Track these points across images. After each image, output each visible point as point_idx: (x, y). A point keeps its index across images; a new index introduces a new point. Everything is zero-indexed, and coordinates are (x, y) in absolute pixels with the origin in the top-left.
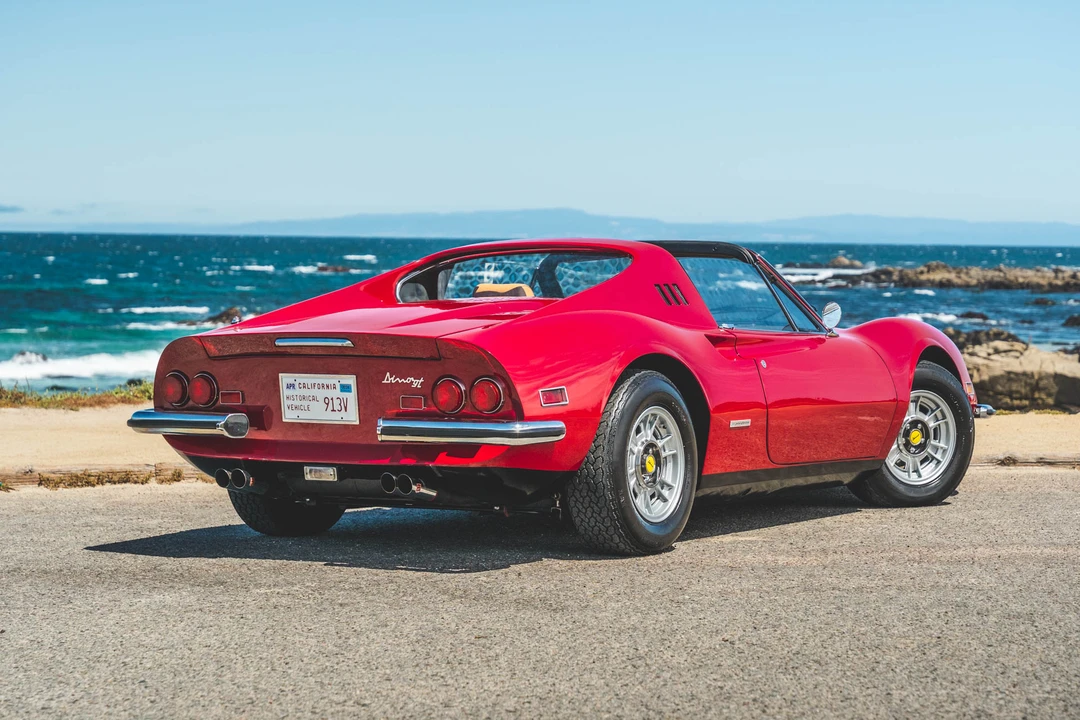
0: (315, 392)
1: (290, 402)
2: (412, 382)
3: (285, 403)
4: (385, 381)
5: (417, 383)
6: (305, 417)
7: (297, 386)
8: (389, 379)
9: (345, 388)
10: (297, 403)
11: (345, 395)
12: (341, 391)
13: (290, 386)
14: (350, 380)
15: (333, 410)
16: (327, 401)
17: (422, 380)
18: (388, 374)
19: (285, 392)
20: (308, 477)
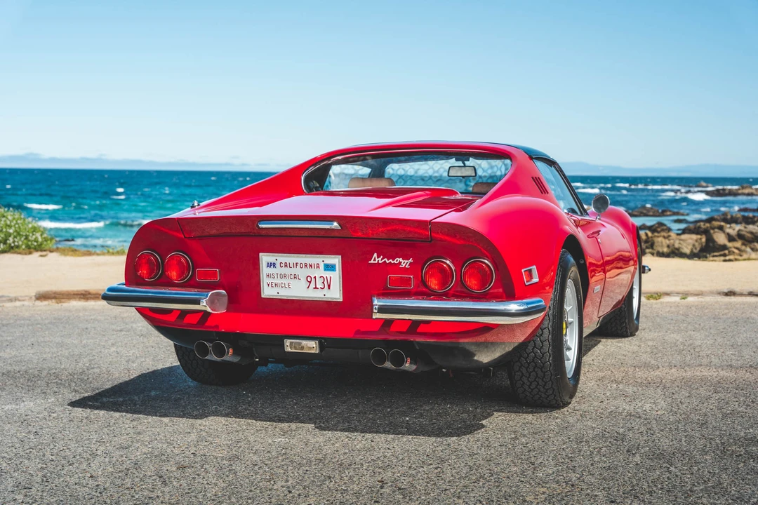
0: (297, 271)
1: (270, 280)
2: (400, 263)
3: (265, 281)
4: (372, 262)
5: (405, 264)
6: (285, 293)
7: (278, 265)
8: (376, 259)
9: (330, 267)
10: (278, 281)
11: (328, 274)
12: (325, 270)
13: (270, 265)
14: (336, 260)
15: (316, 288)
16: (309, 280)
17: (411, 260)
18: (375, 255)
19: (265, 270)
20: (288, 349)
